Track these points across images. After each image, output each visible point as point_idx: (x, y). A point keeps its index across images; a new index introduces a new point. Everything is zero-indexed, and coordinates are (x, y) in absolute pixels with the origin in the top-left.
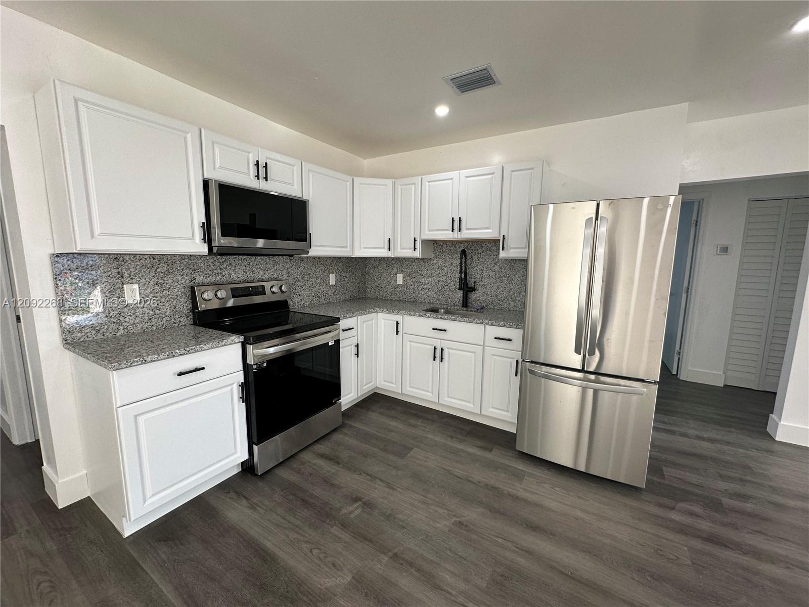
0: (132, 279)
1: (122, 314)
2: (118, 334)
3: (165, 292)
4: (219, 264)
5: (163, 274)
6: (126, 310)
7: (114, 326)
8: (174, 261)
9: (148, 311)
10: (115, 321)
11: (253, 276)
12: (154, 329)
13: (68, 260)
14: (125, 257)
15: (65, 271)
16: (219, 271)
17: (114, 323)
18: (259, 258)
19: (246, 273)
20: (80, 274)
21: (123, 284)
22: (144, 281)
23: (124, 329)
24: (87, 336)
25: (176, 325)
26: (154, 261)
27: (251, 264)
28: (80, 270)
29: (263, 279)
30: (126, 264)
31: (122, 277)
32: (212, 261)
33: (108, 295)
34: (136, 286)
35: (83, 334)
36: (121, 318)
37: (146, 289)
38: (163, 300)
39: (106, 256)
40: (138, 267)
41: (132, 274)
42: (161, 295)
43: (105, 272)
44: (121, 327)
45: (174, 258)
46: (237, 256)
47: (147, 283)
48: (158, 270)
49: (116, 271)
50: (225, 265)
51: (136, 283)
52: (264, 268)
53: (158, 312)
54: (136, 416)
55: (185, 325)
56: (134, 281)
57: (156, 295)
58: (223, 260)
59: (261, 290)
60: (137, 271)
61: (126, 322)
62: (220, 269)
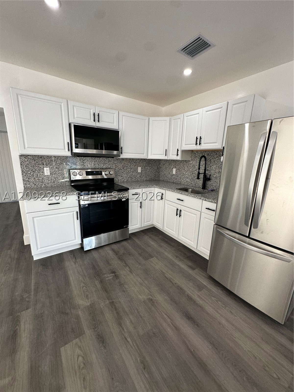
0: (47, 165)
1: (44, 179)
2: (42, 186)
3: (60, 171)
4: (82, 160)
5: (59, 164)
6: (45, 177)
7: (41, 183)
8: (63, 159)
9: (53, 179)
10: (41, 181)
11: (98, 166)
12: (56, 186)
13: (24, 157)
14: (44, 157)
15: (23, 161)
16: (83, 164)
17: (41, 182)
18: (101, 158)
19: (95, 165)
20: (28, 163)
21: (44, 167)
22: (52, 166)
23: (44, 185)
24: (32, 186)
25: (64, 185)
26: (55, 159)
27: (97, 161)
28: (28, 161)
29: (103, 168)
30: (45, 160)
31: (43, 164)
32: (79, 159)
33: (38, 171)
34: (48, 168)
35: (30, 185)
36: (43, 181)
37: (52, 170)
38: (59, 174)
39: (38, 156)
40: (49, 161)
41: (47, 164)
42: (58, 172)
43: (37, 162)
44: (43, 184)
45: (63, 158)
46: (91, 157)
47: (53, 167)
48: (57, 162)
49: (41, 162)
50: (85, 161)
51: (48, 167)
52: (104, 163)
53: (57, 179)
54: (33, 218)
55: (68, 185)
56: (48, 166)
57: (56, 172)
58: (84, 159)
59: (100, 173)
60: (49, 162)
61: (45, 182)
62: (83, 163)
